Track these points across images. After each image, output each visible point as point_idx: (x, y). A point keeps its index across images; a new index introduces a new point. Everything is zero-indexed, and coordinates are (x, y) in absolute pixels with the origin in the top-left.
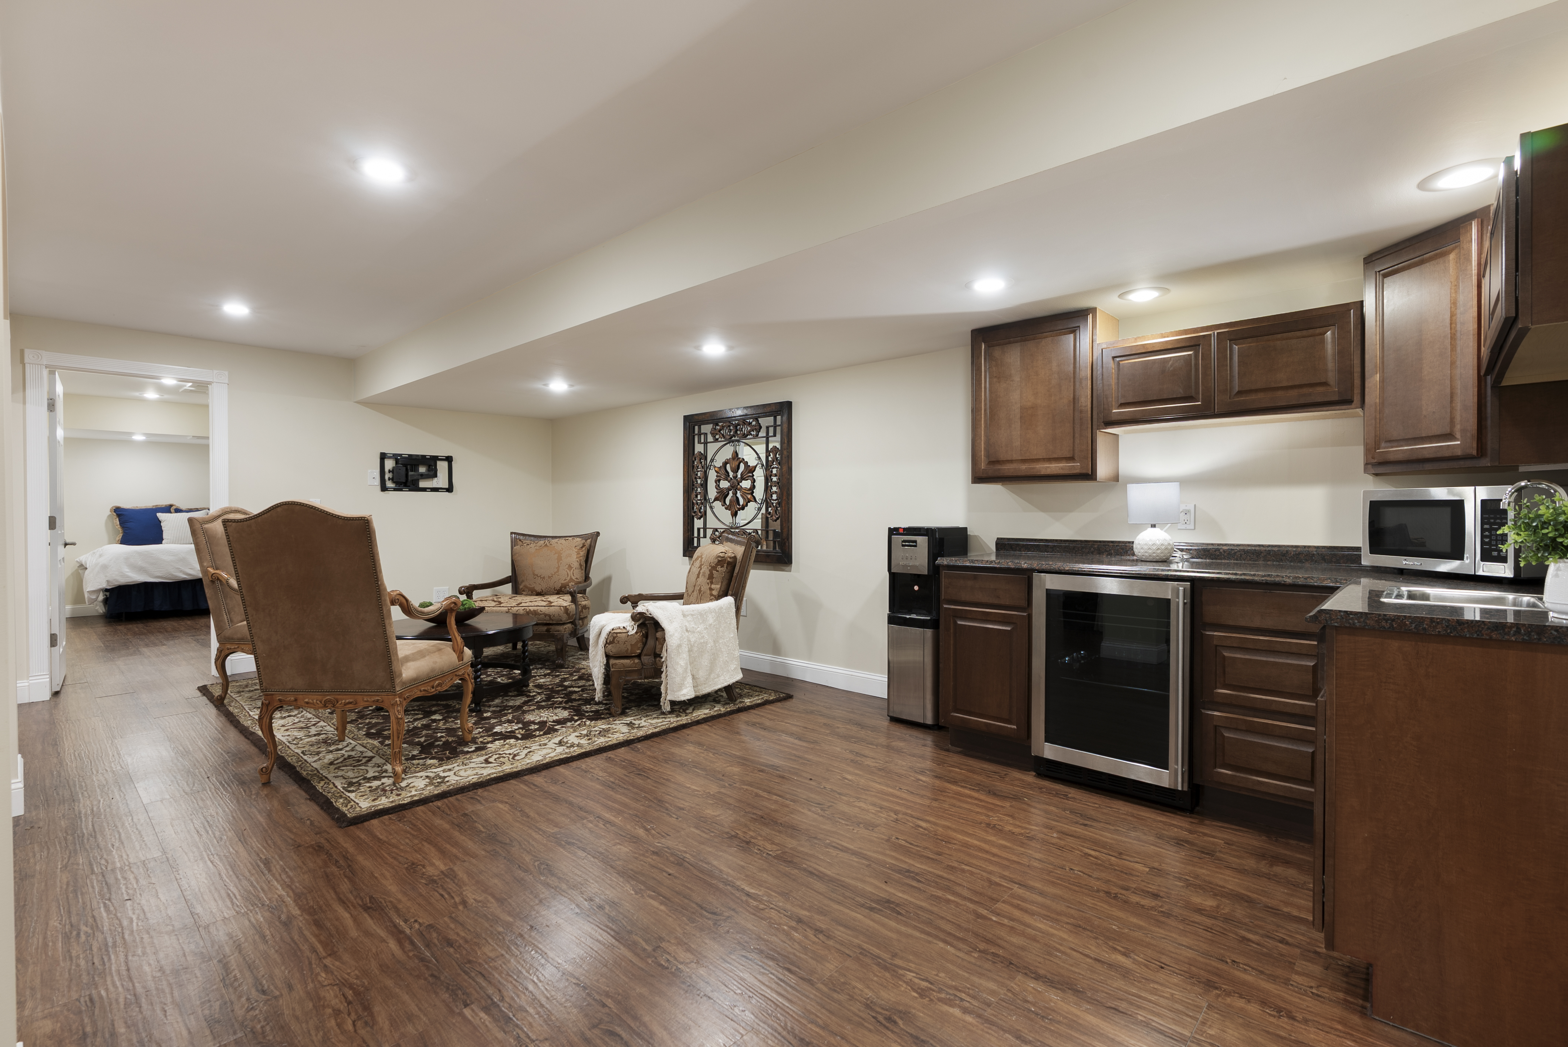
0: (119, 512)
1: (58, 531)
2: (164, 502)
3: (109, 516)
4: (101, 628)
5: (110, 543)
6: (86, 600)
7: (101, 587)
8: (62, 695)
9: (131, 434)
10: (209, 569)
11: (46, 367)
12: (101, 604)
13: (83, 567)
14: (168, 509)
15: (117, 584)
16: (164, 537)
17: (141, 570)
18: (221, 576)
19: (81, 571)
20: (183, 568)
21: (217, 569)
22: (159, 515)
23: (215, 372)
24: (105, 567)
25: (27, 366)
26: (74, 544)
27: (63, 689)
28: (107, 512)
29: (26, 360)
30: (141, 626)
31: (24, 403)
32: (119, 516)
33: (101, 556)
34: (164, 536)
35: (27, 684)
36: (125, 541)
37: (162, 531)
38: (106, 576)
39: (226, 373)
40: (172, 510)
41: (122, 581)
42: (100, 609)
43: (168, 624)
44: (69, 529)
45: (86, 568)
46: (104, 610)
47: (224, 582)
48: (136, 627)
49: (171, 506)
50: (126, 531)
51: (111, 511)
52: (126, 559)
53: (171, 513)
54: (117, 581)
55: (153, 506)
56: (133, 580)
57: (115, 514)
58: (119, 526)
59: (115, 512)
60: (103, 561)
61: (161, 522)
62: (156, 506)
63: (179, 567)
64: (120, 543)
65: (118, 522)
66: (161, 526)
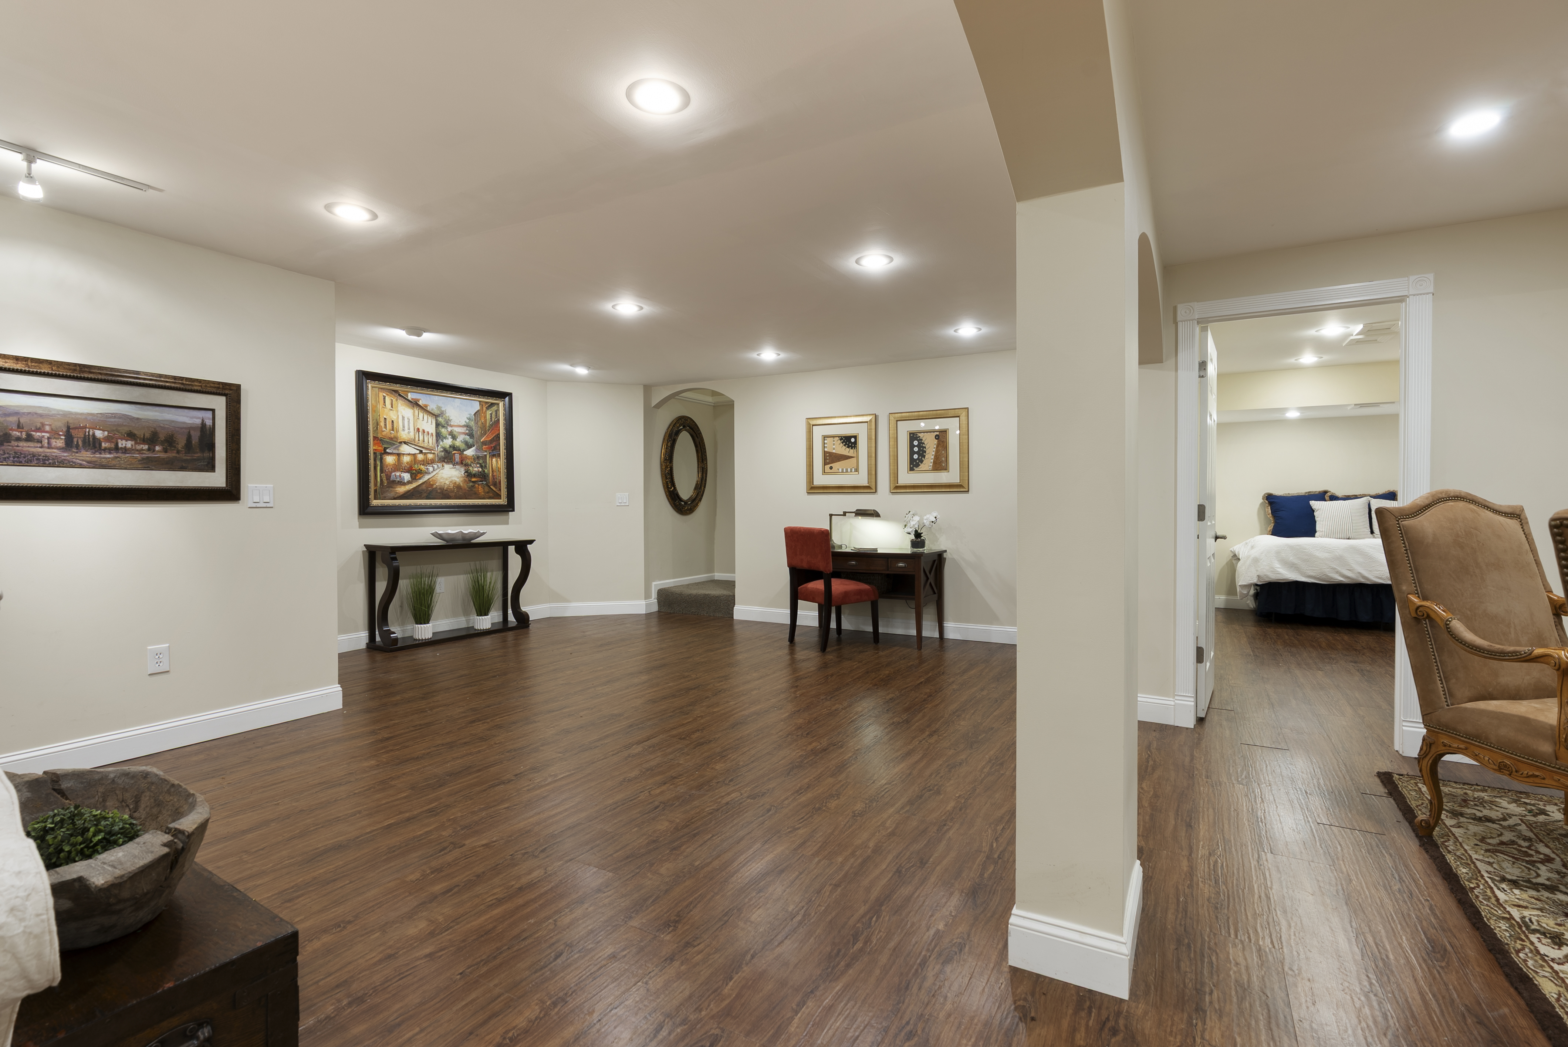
0: (1271, 500)
1: (1208, 522)
2: (1318, 488)
3: (1262, 504)
4: (1252, 629)
5: (1262, 534)
6: (1238, 594)
7: (1252, 582)
8: (1207, 724)
9: (1284, 410)
10: (1411, 597)
11: (1198, 323)
12: (1252, 598)
13: (1236, 558)
14: (1322, 496)
15: (1268, 580)
16: (1317, 529)
17: (1292, 566)
18: (1435, 612)
19: (1234, 562)
20: (1339, 569)
21: (1425, 598)
22: (1313, 503)
23: (1412, 278)
24: (1256, 560)
25: (1180, 324)
26: (1224, 538)
27: (1207, 716)
28: (1260, 500)
29: (1179, 319)
30: (1291, 632)
31: (1176, 370)
32: (1271, 503)
33: (1252, 547)
34: (1318, 527)
35: (1173, 703)
36: (1276, 532)
37: (1315, 522)
38: (1257, 571)
39: (1431, 276)
40: (1327, 498)
41: (1273, 577)
42: (1251, 604)
43: (1321, 636)
44: (1220, 520)
45: (1239, 559)
46: (1255, 605)
47: (1442, 625)
48: (1287, 633)
49: (1325, 492)
50: (1278, 521)
51: (1263, 499)
52: (1278, 553)
53: (1326, 501)
54: (1267, 577)
55: (1306, 493)
56: (1284, 578)
57: (1267, 502)
58: (1271, 515)
59: (1267, 499)
60: (1254, 553)
61: (1314, 511)
62: (1309, 492)
63: (1335, 567)
64: (1272, 535)
65: (1270, 511)
66: (1314, 516)
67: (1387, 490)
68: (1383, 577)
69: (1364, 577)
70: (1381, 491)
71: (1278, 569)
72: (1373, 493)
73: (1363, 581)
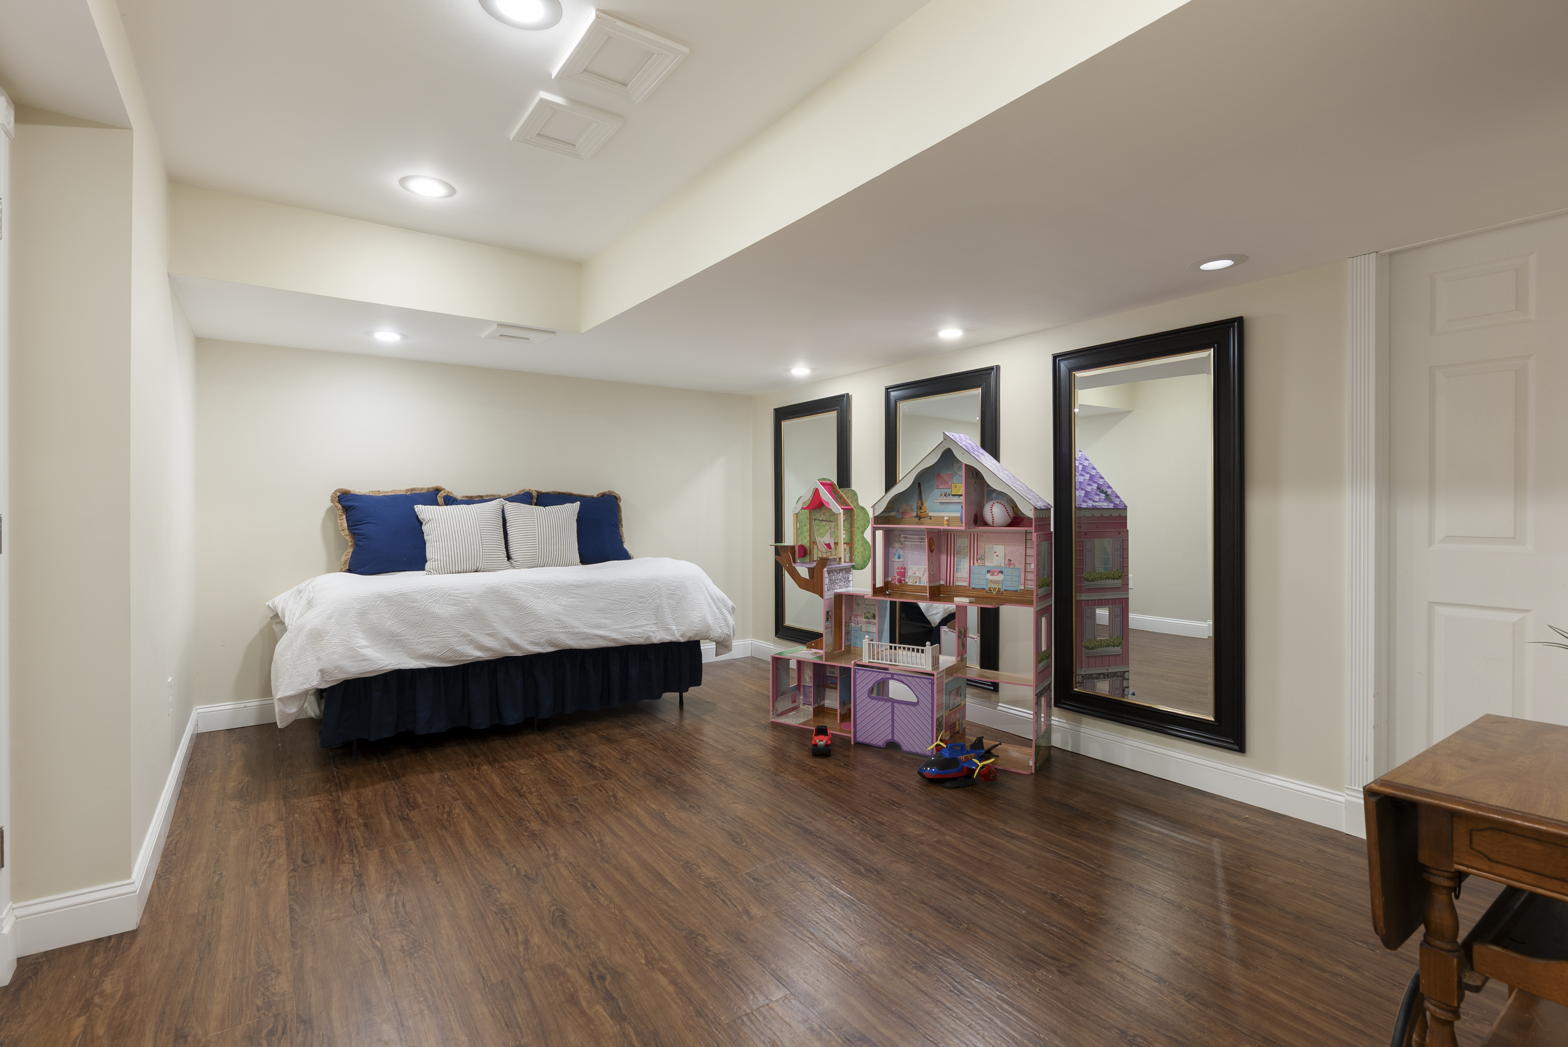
0: (347, 503)
2: (425, 483)
3: (330, 510)
5: (330, 570)
7: (307, 686)
14: (432, 497)
15: (341, 677)
16: (429, 555)
17: (392, 640)
20: (474, 634)
22: (420, 510)
24: (316, 636)
28: (325, 502)
32: (347, 509)
33: (310, 604)
34: (430, 553)
36: (358, 567)
37: (424, 544)
38: (319, 659)
40: (440, 500)
41: (354, 669)
49: (438, 490)
50: (360, 543)
51: (332, 501)
52: (363, 614)
53: (438, 505)
54: (340, 669)
55: (408, 490)
56: (375, 667)
57: (339, 506)
58: (347, 532)
59: (339, 502)
60: (313, 619)
61: (421, 524)
62: (412, 490)
63: (467, 631)
64: (349, 571)
65: (346, 525)
66: (422, 533)
67: (521, 489)
68: (542, 641)
69: (514, 645)
70: (515, 491)
71: (363, 651)
72: (505, 493)
73: (511, 652)
